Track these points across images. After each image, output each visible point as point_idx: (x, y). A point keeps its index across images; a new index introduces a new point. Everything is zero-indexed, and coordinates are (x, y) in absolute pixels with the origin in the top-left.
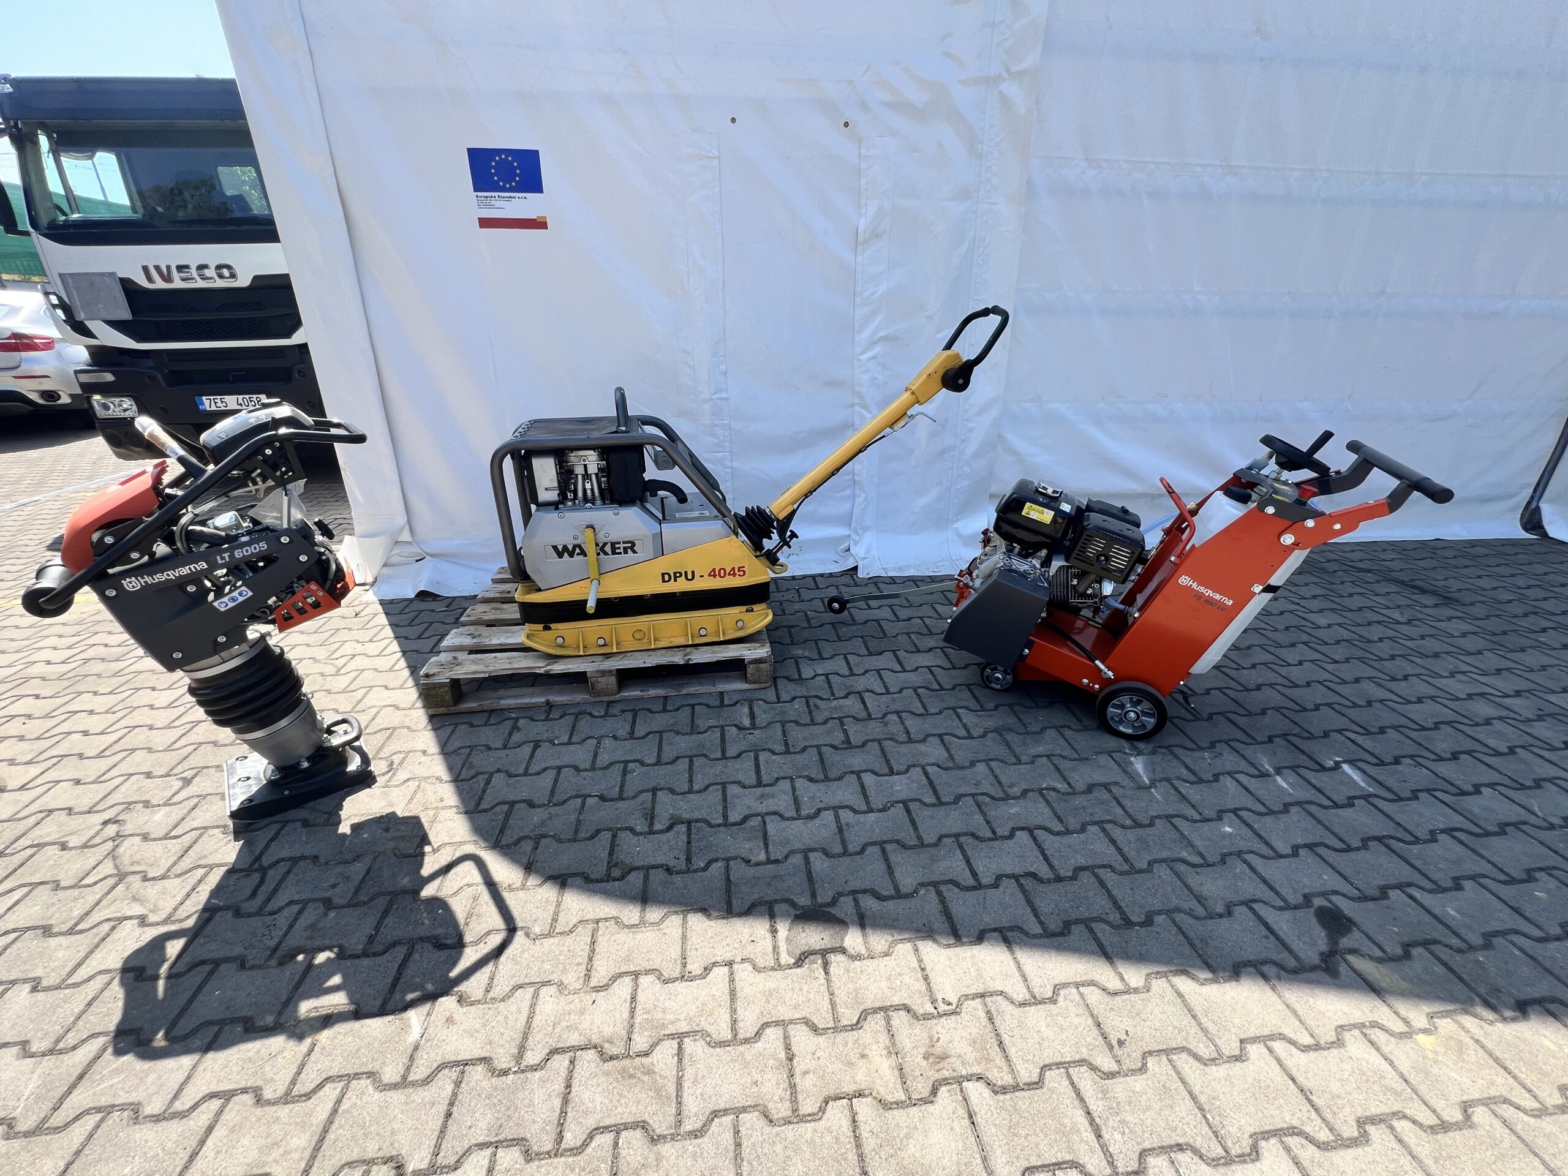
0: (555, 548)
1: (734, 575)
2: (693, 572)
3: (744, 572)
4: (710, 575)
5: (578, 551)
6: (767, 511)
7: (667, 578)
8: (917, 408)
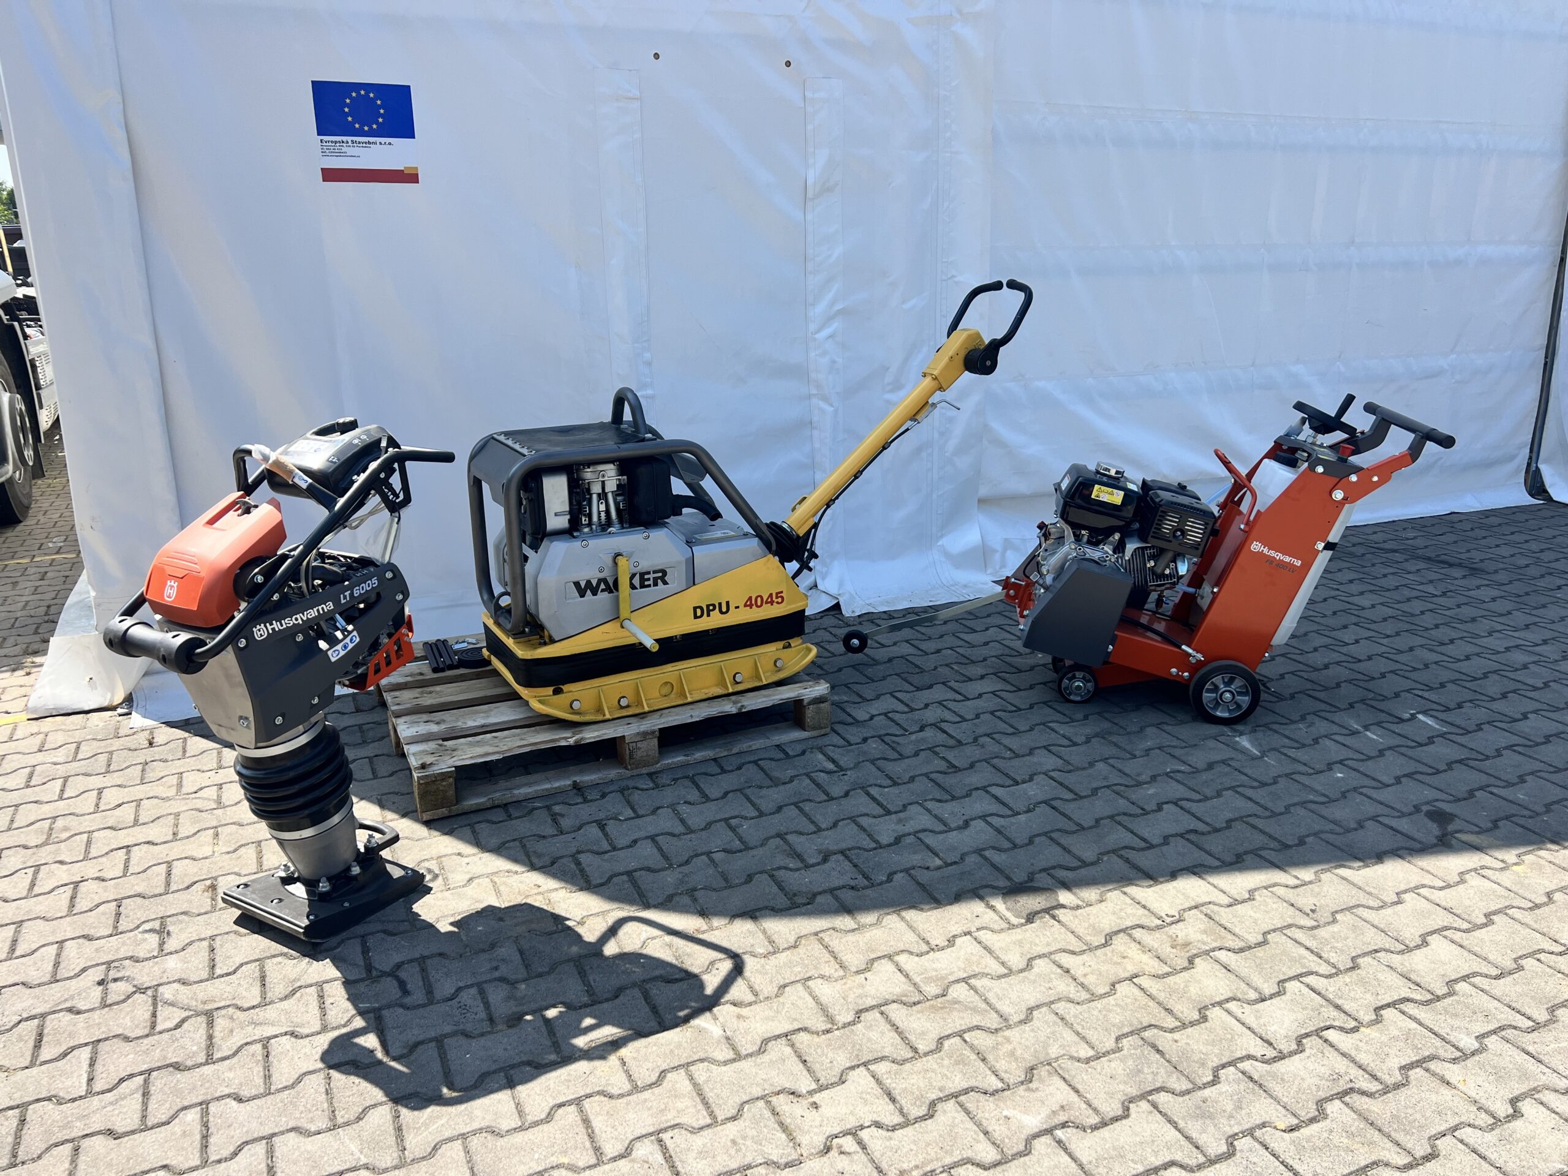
0: (577, 584)
1: (772, 603)
2: (728, 603)
3: (782, 598)
4: (745, 605)
6: (785, 526)
7: (699, 614)
8: (939, 396)
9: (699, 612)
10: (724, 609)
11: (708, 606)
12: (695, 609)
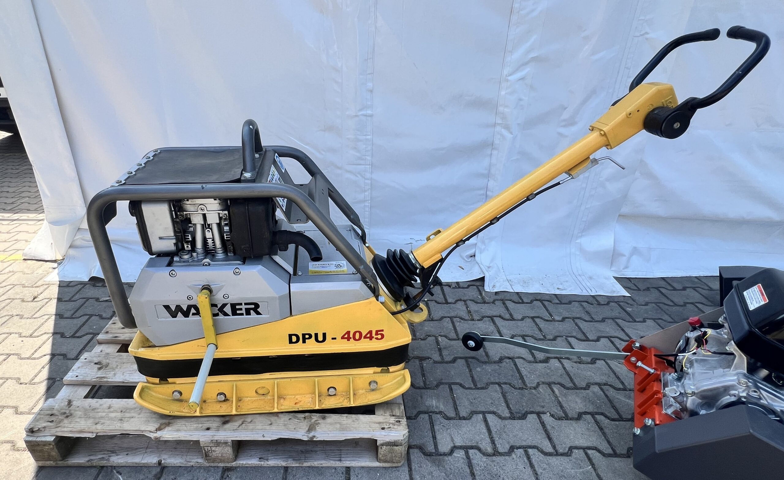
0: (167, 307)
1: (371, 338)
2: (324, 335)
3: (383, 336)
4: (343, 338)
5: (193, 311)
6: (411, 256)
7: (294, 339)
8: (603, 152)
9: (292, 339)
10: (320, 338)
11: (304, 335)
12: (290, 336)
